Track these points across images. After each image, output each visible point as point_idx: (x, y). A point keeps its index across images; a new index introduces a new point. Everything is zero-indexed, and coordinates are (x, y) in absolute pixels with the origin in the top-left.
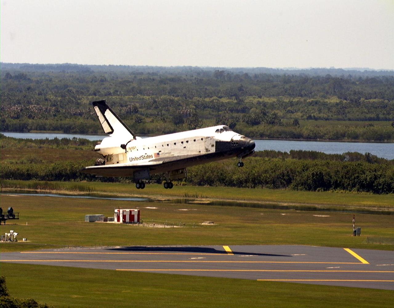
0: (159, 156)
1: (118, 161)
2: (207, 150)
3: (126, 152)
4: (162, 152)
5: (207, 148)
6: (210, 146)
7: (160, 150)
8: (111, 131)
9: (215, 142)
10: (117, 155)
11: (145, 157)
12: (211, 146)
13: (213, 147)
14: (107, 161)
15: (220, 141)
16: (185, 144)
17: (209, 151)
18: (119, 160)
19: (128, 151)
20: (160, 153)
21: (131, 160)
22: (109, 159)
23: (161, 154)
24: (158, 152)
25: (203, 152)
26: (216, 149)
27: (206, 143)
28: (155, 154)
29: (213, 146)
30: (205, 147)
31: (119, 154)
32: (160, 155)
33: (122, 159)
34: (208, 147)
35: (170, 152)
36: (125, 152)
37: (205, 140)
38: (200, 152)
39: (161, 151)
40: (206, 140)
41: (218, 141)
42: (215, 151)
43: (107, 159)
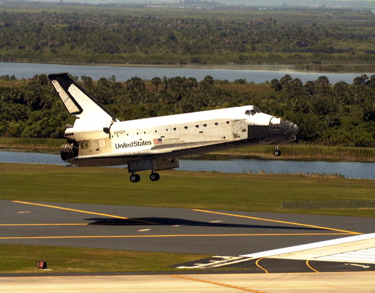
0: (162, 143)
1: (98, 148)
2: (235, 136)
3: (110, 137)
4: (166, 137)
5: (236, 133)
6: (240, 131)
7: (163, 136)
9: (247, 126)
10: (97, 141)
11: (139, 144)
12: (241, 131)
13: (244, 132)
14: (82, 148)
15: (254, 125)
16: (201, 128)
17: (239, 136)
18: (99, 147)
19: (112, 136)
20: (163, 139)
21: (117, 147)
22: (84, 145)
23: (163, 140)
24: (160, 138)
25: (230, 138)
26: (248, 134)
27: (234, 127)
28: (154, 140)
29: (244, 131)
30: (233, 132)
31: (99, 139)
32: (162, 141)
33: (105, 146)
34: (237, 132)
35: (179, 137)
36: (109, 137)
37: (232, 123)
38: (225, 138)
39: (164, 137)
40: (233, 124)
41: (251, 124)
42: (247, 137)
43: (82, 145)
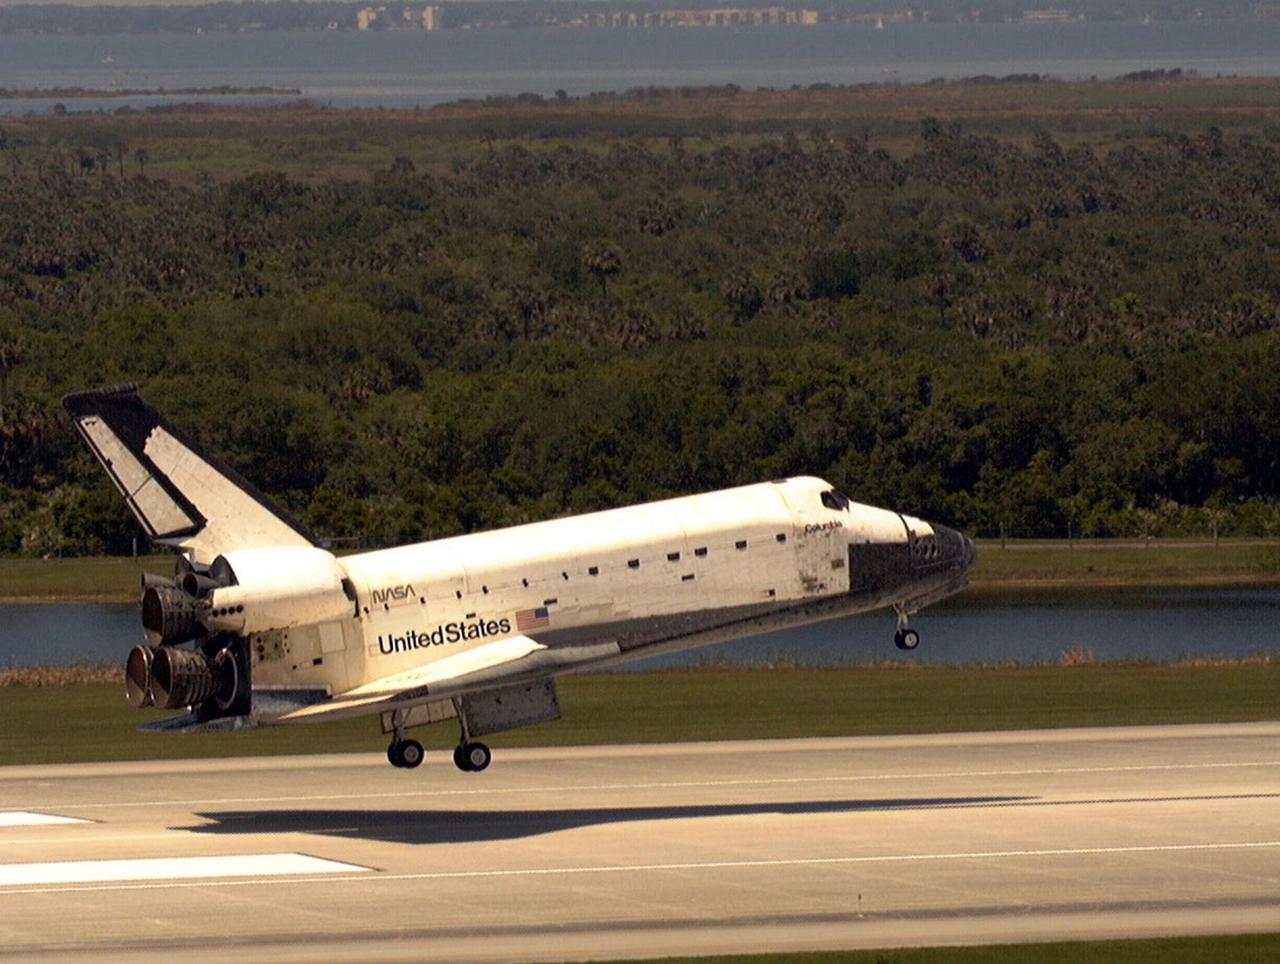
0: (547, 623)
1: (317, 656)
2: (809, 583)
3: (357, 614)
4: (562, 603)
5: (810, 573)
6: (824, 568)
7: (551, 597)
8: (188, 522)
9: (847, 546)
10: (313, 629)
11: (467, 632)
12: (829, 565)
13: (838, 570)
14: (262, 658)
15: (868, 542)
16: (689, 563)
17: (821, 586)
18: (321, 652)
19: (366, 610)
20: (551, 608)
21: (387, 647)
22: (268, 647)
23: (553, 613)
24: (541, 605)
25: (790, 591)
26: (850, 576)
27: (803, 553)
28: (517, 614)
29: (837, 564)
30: (801, 573)
31: (321, 622)
32: (550, 618)
33: (341, 646)
34: (814, 570)
35: (609, 601)
36: (354, 611)
37: (795, 539)
38: (772, 593)
39: (555, 601)
40: (800, 542)
41: (859, 542)
42: (847, 588)
43: (261, 649)
